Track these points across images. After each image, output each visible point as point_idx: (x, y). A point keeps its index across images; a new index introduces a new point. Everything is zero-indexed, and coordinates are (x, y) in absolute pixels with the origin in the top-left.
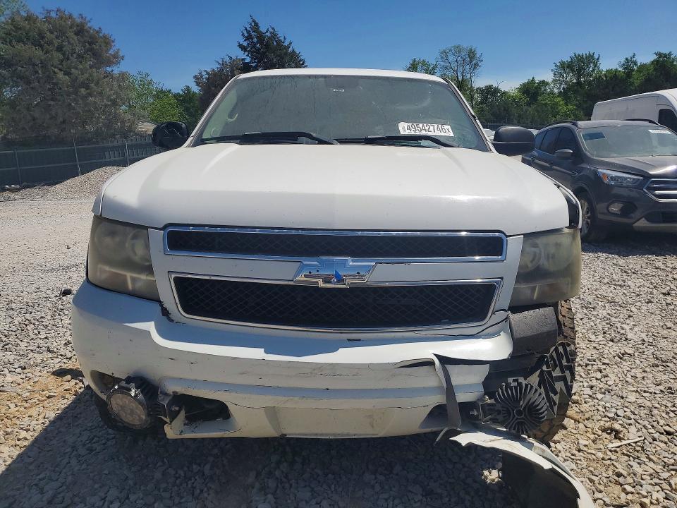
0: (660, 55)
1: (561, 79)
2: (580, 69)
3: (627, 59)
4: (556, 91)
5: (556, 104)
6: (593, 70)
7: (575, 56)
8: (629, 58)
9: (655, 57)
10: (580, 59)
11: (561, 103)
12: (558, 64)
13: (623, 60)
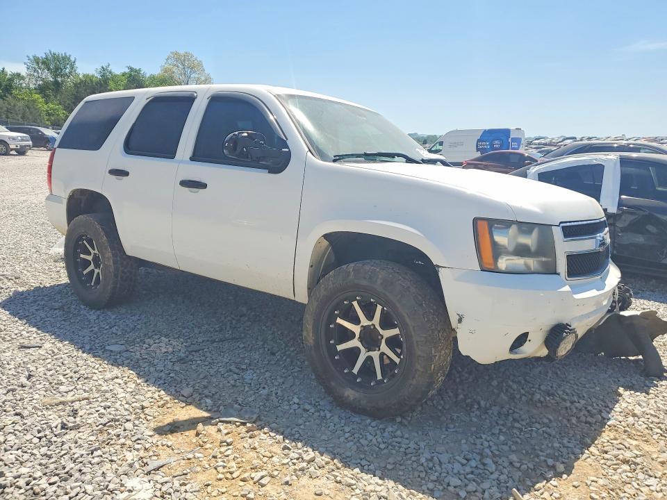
0: (131, 69)
1: (36, 74)
2: (57, 69)
3: (103, 67)
4: (32, 86)
5: (34, 101)
6: (70, 73)
7: (51, 54)
8: (105, 67)
9: (127, 71)
10: (56, 58)
11: (41, 100)
12: (32, 58)
13: (99, 68)
